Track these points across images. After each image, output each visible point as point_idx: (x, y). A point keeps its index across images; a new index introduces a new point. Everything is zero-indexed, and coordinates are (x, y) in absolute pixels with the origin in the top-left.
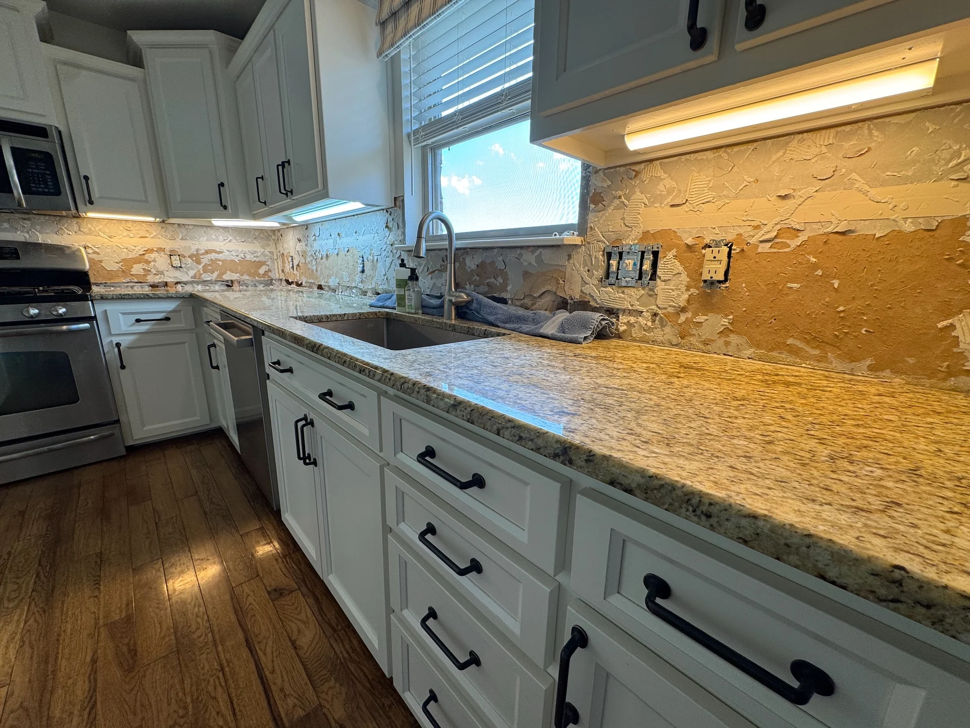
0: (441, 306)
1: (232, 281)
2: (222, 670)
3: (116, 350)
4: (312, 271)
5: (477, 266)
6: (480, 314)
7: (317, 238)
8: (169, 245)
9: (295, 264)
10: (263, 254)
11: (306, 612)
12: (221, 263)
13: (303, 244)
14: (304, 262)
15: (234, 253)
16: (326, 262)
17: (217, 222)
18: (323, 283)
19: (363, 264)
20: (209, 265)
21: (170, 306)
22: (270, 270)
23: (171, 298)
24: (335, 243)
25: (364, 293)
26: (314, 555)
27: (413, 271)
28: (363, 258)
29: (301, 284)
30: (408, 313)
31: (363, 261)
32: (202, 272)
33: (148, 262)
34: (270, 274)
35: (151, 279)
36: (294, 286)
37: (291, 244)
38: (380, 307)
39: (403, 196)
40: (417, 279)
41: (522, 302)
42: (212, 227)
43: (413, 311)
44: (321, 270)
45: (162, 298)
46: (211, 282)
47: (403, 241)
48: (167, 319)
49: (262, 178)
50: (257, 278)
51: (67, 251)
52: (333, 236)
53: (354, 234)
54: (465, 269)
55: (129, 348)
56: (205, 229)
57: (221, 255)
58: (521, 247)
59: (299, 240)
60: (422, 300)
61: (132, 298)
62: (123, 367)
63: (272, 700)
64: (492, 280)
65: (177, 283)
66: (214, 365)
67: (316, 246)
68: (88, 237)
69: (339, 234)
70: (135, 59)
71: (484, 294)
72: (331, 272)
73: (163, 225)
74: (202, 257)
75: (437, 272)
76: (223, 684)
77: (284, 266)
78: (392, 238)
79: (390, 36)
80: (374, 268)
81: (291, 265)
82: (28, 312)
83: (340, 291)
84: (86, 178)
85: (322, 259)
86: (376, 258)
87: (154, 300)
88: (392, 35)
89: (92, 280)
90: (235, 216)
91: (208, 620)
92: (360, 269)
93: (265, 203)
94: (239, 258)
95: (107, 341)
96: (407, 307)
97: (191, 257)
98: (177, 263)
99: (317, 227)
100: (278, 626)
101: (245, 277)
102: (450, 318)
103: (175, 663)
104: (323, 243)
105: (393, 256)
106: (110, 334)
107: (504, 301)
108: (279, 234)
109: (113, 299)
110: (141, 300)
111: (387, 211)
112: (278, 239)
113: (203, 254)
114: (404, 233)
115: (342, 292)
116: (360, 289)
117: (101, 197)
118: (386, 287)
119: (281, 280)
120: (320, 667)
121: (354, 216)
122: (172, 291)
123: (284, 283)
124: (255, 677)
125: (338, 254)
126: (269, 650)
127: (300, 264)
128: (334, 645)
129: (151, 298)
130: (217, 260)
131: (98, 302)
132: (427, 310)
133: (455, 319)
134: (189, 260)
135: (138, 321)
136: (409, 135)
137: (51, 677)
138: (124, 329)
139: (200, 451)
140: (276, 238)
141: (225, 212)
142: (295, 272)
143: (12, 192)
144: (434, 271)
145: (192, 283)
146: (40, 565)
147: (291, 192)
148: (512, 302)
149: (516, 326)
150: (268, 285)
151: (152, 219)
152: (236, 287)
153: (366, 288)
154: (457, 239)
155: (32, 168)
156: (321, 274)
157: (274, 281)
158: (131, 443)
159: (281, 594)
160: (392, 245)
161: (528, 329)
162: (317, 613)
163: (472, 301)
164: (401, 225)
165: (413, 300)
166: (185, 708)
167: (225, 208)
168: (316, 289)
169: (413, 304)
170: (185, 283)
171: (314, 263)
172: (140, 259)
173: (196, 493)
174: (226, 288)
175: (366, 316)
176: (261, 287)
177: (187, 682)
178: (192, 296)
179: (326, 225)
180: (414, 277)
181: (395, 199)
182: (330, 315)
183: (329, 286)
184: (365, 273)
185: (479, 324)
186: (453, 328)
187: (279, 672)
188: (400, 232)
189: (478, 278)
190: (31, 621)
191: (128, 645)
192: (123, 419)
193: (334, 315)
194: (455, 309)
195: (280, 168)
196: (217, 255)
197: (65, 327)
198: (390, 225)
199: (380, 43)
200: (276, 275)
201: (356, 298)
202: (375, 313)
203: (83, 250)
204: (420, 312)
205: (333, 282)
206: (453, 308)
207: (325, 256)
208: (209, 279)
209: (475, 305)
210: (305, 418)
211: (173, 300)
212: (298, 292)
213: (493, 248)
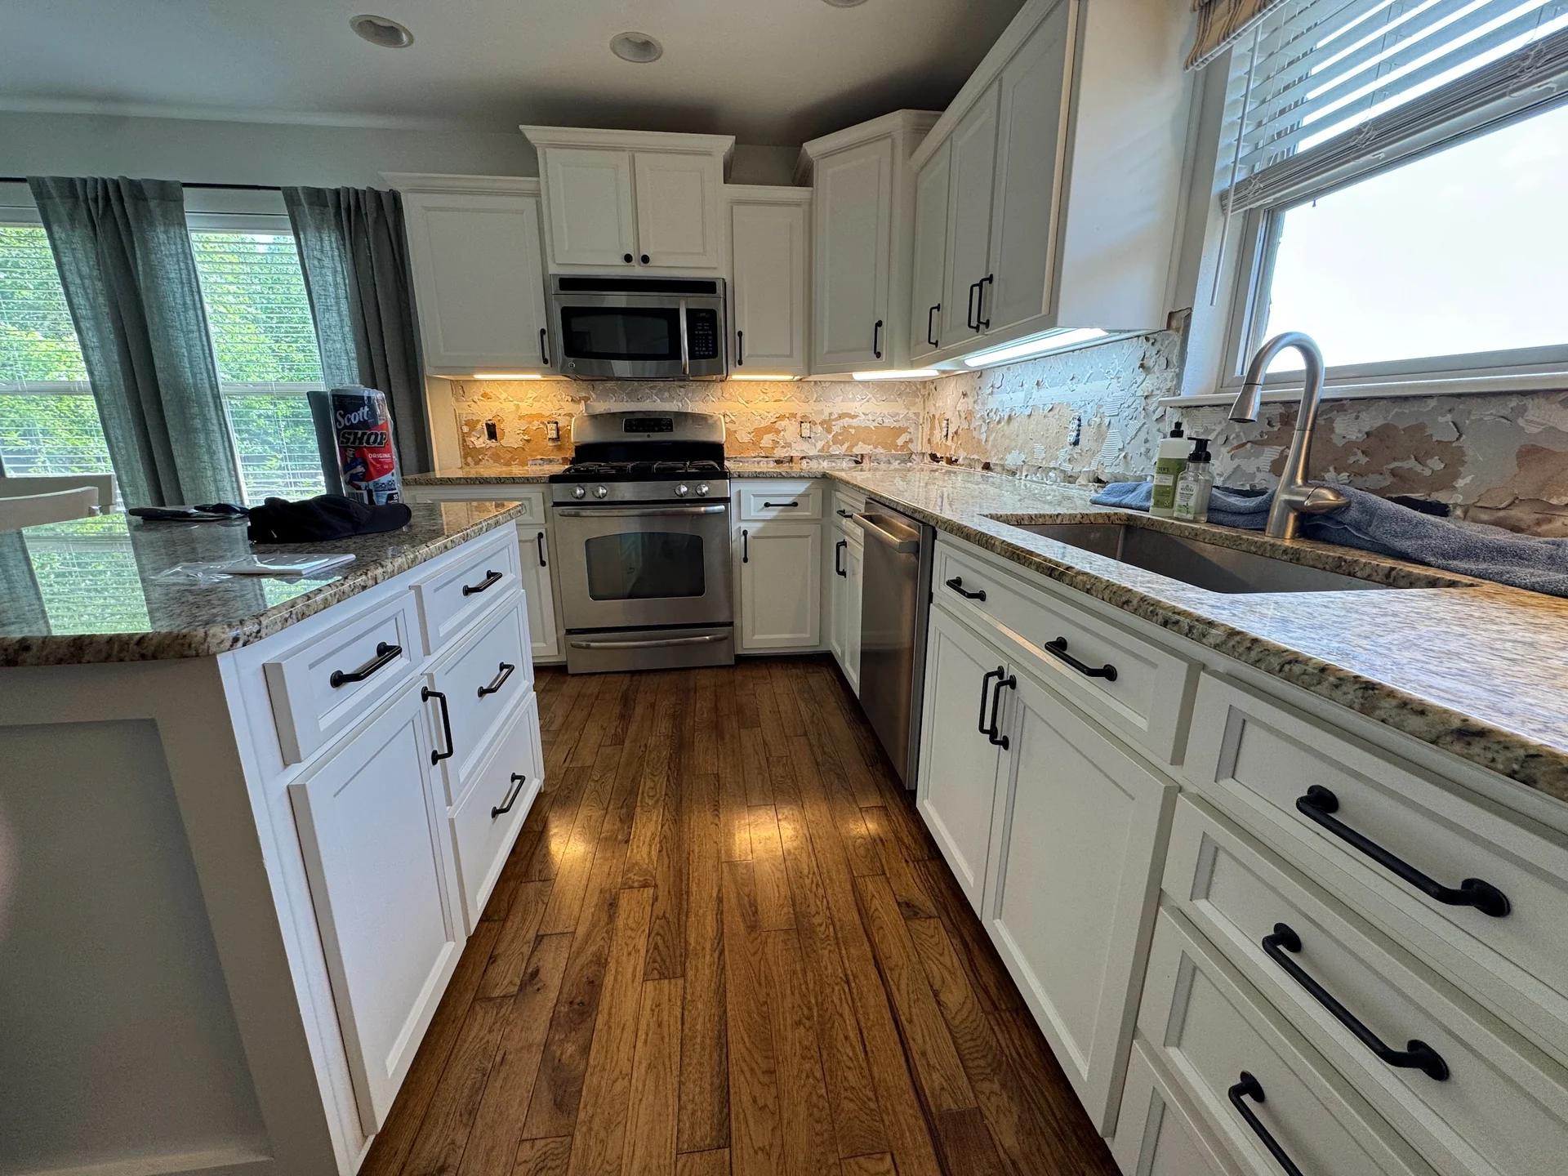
0: (1264, 511)
1: (862, 455)
2: (848, 982)
3: (743, 538)
4: (979, 441)
5: (1367, 433)
6: (1366, 534)
7: (995, 390)
8: (800, 409)
9: (952, 430)
10: (906, 418)
11: (951, 957)
12: (853, 431)
13: (970, 400)
14: (967, 427)
15: (870, 417)
16: (1005, 428)
17: (858, 376)
18: (993, 461)
19: (1079, 430)
20: (840, 434)
21: (800, 488)
22: (911, 441)
23: (804, 477)
24: (1029, 396)
25: (1071, 479)
26: (971, 881)
27: (1202, 444)
28: (1079, 420)
29: (956, 460)
30: (1177, 519)
31: (1079, 426)
32: (831, 443)
33: (778, 432)
34: (910, 445)
35: (780, 453)
36: (943, 463)
37: (949, 401)
38: (1113, 505)
39: (1191, 309)
40: (1207, 458)
41: (1501, 514)
42: (851, 382)
43: (1190, 517)
44: (995, 439)
45: (794, 477)
46: (838, 457)
47: (1176, 389)
48: (795, 504)
49: (938, 308)
50: (893, 452)
51: (710, 421)
52: (1026, 386)
53: (1069, 382)
54: (1329, 441)
55: (754, 537)
56: (842, 385)
57: (855, 420)
58: (1523, 394)
59: (965, 395)
60: (1211, 498)
61: (766, 478)
62: (746, 560)
63: (911, 1061)
64: (1411, 463)
65: (802, 458)
66: (841, 570)
67: (993, 403)
68: (729, 403)
69: (1038, 384)
70: (802, 176)
71: (1380, 492)
72: (1013, 444)
73: (800, 384)
74: (833, 423)
75: (1249, 445)
76: (850, 1002)
77: (932, 434)
78: (1150, 383)
79: (1222, 22)
80: (1100, 436)
81: (945, 433)
82: (680, 490)
83: (1024, 474)
84: (740, 334)
85: (999, 422)
86: (1106, 421)
87: (787, 480)
88: (1227, 19)
89: (726, 455)
90: (890, 366)
91: (828, 908)
92: (1072, 439)
93: (936, 344)
94: (876, 424)
95: (736, 526)
96: (1176, 507)
97: (821, 424)
98: (806, 433)
99: (998, 373)
100: (914, 960)
101: (880, 450)
102: (1280, 534)
103: (797, 945)
104: (1007, 398)
105: (1147, 415)
106: (740, 520)
107: (1441, 510)
108: (932, 387)
109: (748, 477)
110: (774, 480)
111: (1147, 339)
112: (929, 394)
113: (835, 420)
114: (1179, 377)
115: (1026, 476)
116: (1064, 472)
117: (749, 356)
118: (1120, 470)
119: (924, 454)
120: (977, 1051)
121: (1073, 351)
122: (796, 468)
123: (927, 459)
124: (887, 1015)
125: (1030, 416)
126: (903, 986)
127: (960, 431)
128: (996, 1028)
129: (783, 477)
130: (850, 426)
131: (736, 480)
132: (1221, 517)
133: (1293, 538)
134: (820, 428)
135: (767, 505)
136: (1223, 196)
137: (685, 897)
138: (754, 514)
139: (806, 678)
140: (927, 393)
141: (878, 361)
142: (949, 442)
143: (681, 359)
144: (1243, 445)
145: (817, 457)
146: (669, 768)
147: (987, 324)
148: (1466, 513)
149: (1494, 568)
150: (904, 461)
151: (789, 377)
152: (866, 464)
153: (1077, 470)
154: (1328, 381)
155: (699, 330)
156: (994, 446)
157: (914, 456)
158: (740, 652)
159: (916, 914)
160: (1146, 397)
161: (1534, 580)
162: (967, 966)
163: (1348, 506)
164: (1174, 360)
165: (1193, 499)
166: (810, 1009)
167: (878, 355)
168: (980, 469)
169: (1192, 503)
170: (810, 458)
171: (984, 428)
172: (771, 429)
173: (805, 734)
174: (854, 465)
175: (1092, 520)
176: (896, 464)
177: (810, 975)
178: (825, 476)
179: (1018, 369)
180: (1201, 454)
181: (1171, 315)
182: (1036, 515)
183: (1003, 466)
184: (1079, 447)
185: (1364, 553)
186: (1296, 557)
187: (917, 1023)
188: (1170, 374)
189: (1364, 460)
190: (665, 828)
191: (749, 896)
192: (737, 622)
193: (1041, 516)
194: (1297, 519)
195: (976, 289)
196: (850, 420)
197: (703, 509)
198: (1150, 363)
199: (1193, 42)
200: (916, 447)
201: (1054, 487)
202: (1108, 516)
203: (722, 417)
204: (1204, 519)
205: (1013, 459)
206: (1292, 517)
207: (1006, 417)
208: (837, 453)
209: (1354, 514)
210: (1000, 673)
211: (805, 480)
212: (949, 472)
213: (1430, 396)
